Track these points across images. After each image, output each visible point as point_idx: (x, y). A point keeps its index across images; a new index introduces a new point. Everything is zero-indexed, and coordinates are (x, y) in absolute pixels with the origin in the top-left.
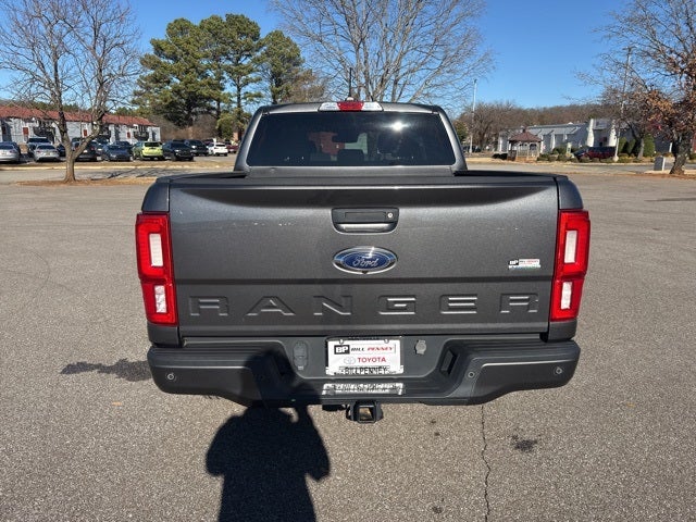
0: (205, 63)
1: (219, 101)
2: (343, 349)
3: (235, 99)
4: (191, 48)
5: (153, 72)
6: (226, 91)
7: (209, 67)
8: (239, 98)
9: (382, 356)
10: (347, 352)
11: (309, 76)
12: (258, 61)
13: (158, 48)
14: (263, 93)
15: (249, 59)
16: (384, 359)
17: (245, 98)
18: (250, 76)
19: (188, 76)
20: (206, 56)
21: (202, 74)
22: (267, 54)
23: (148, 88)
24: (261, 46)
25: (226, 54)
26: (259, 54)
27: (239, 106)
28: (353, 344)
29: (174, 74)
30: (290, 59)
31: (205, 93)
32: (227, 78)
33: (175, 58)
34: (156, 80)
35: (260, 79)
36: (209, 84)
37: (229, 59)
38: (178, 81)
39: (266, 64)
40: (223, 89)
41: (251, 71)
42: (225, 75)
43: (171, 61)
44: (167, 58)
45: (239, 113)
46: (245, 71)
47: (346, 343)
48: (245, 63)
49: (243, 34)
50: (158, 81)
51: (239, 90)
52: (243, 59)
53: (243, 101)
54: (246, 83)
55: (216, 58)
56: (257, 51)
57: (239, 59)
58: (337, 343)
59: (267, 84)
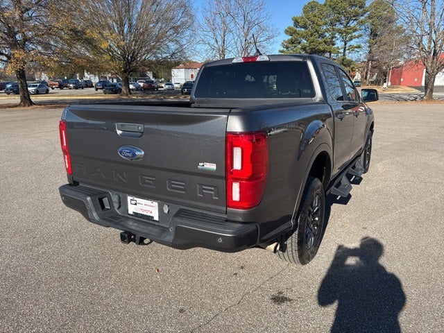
0: (325, 28)
1: (330, 52)
2: (134, 202)
3: (342, 51)
4: (315, 19)
5: (291, 37)
6: (336, 46)
7: (327, 31)
8: (345, 50)
9: (151, 210)
10: (136, 204)
11: (400, 30)
12: (362, 23)
13: (296, 22)
14: (362, 45)
15: (355, 22)
16: (151, 212)
17: (349, 49)
18: (353, 34)
19: (312, 38)
20: (326, 24)
21: (322, 36)
22: (370, 18)
23: (287, 48)
24: (365, 12)
25: (339, 21)
26: (362, 18)
27: (344, 55)
28: (139, 200)
29: (303, 37)
30: (386, 19)
31: (321, 48)
32: (338, 37)
33: (305, 27)
34: (292, 42)
35: (361, 36)
36: (325, 42)
37: (341, 24)
38: (306, 42)
39: (368, 24)
40: (334, 44)
41: (355, 30)
42: (336, 35)
43: (303, 30)
44: (301, 27)
45: (343, 60)
46: (351, 31)
47: (135, 199)
48: (352, 25)
49: (353, 5)
50: (293, 43)
51: (346, 44)
52: (351, 22)
53: (347, 52)
54: (351, 39)
55: (332, 24)
56: (362, 16)
57: (348, 23)
58: (131, 198)
59: (367, 38)
